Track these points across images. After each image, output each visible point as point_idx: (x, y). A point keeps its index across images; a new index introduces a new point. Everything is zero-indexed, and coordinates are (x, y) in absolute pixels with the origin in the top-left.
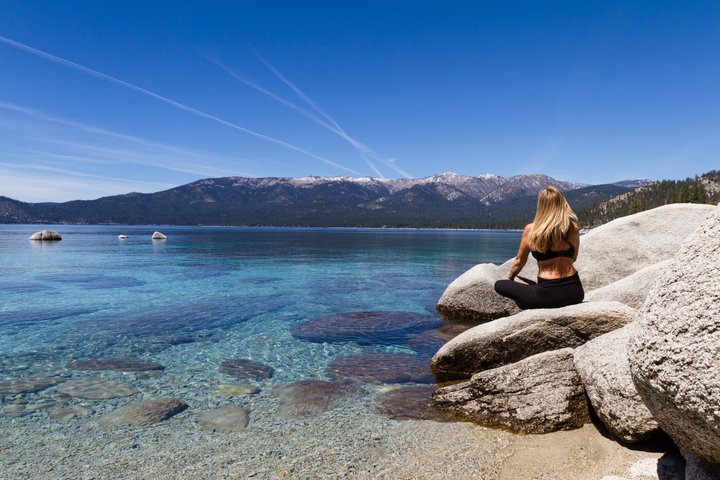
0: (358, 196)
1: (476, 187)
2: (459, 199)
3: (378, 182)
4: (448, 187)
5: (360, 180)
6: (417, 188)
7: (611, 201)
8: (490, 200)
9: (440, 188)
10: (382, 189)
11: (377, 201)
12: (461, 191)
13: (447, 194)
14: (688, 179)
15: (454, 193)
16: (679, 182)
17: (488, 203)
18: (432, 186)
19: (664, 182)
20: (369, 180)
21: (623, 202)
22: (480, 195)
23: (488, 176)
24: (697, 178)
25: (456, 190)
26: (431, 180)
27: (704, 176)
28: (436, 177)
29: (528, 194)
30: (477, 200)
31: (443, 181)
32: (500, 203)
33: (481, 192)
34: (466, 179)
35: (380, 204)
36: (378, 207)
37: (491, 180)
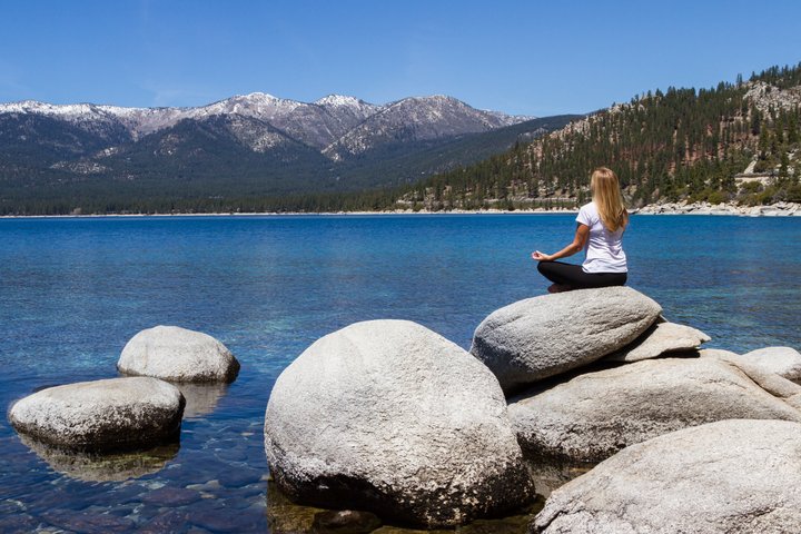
0: (57, 144)
1: (314, 124)
2: (276, 148)
3: (108, 115)
4: (255, 122)
5: (66, 110)
6: (186, 126)
7: (553, 135)
8: (341, 149)
9: (237, 125)
10: (116, 131)
11: (100, 155)
12: (282, 133)
13: (251, 139)
14: (721, 86)
15: (266, 137)
16: (702, 91)
17: (337, 157)
18: (221, 121)
19: (672, 93)
20: (86, 109)
21: (580, 138)
22: (321, 139)
23: (340, 101)
24: (740, 82)
25: (272, 130)
26: (220, 108)
27: (754, 79)
28: (231, 103)
29: (420, 136)
30: (316, 150)
31: (247, 112)
32: (361, 156)
33: (323, 133)
34: (293, 107)
35: (101, 161)
36: (96, 168)
37: (345, 109)
